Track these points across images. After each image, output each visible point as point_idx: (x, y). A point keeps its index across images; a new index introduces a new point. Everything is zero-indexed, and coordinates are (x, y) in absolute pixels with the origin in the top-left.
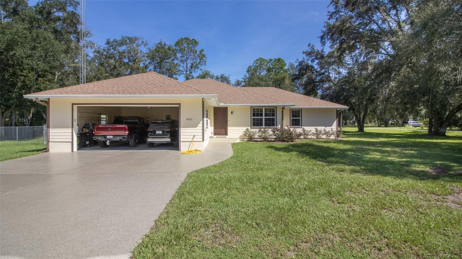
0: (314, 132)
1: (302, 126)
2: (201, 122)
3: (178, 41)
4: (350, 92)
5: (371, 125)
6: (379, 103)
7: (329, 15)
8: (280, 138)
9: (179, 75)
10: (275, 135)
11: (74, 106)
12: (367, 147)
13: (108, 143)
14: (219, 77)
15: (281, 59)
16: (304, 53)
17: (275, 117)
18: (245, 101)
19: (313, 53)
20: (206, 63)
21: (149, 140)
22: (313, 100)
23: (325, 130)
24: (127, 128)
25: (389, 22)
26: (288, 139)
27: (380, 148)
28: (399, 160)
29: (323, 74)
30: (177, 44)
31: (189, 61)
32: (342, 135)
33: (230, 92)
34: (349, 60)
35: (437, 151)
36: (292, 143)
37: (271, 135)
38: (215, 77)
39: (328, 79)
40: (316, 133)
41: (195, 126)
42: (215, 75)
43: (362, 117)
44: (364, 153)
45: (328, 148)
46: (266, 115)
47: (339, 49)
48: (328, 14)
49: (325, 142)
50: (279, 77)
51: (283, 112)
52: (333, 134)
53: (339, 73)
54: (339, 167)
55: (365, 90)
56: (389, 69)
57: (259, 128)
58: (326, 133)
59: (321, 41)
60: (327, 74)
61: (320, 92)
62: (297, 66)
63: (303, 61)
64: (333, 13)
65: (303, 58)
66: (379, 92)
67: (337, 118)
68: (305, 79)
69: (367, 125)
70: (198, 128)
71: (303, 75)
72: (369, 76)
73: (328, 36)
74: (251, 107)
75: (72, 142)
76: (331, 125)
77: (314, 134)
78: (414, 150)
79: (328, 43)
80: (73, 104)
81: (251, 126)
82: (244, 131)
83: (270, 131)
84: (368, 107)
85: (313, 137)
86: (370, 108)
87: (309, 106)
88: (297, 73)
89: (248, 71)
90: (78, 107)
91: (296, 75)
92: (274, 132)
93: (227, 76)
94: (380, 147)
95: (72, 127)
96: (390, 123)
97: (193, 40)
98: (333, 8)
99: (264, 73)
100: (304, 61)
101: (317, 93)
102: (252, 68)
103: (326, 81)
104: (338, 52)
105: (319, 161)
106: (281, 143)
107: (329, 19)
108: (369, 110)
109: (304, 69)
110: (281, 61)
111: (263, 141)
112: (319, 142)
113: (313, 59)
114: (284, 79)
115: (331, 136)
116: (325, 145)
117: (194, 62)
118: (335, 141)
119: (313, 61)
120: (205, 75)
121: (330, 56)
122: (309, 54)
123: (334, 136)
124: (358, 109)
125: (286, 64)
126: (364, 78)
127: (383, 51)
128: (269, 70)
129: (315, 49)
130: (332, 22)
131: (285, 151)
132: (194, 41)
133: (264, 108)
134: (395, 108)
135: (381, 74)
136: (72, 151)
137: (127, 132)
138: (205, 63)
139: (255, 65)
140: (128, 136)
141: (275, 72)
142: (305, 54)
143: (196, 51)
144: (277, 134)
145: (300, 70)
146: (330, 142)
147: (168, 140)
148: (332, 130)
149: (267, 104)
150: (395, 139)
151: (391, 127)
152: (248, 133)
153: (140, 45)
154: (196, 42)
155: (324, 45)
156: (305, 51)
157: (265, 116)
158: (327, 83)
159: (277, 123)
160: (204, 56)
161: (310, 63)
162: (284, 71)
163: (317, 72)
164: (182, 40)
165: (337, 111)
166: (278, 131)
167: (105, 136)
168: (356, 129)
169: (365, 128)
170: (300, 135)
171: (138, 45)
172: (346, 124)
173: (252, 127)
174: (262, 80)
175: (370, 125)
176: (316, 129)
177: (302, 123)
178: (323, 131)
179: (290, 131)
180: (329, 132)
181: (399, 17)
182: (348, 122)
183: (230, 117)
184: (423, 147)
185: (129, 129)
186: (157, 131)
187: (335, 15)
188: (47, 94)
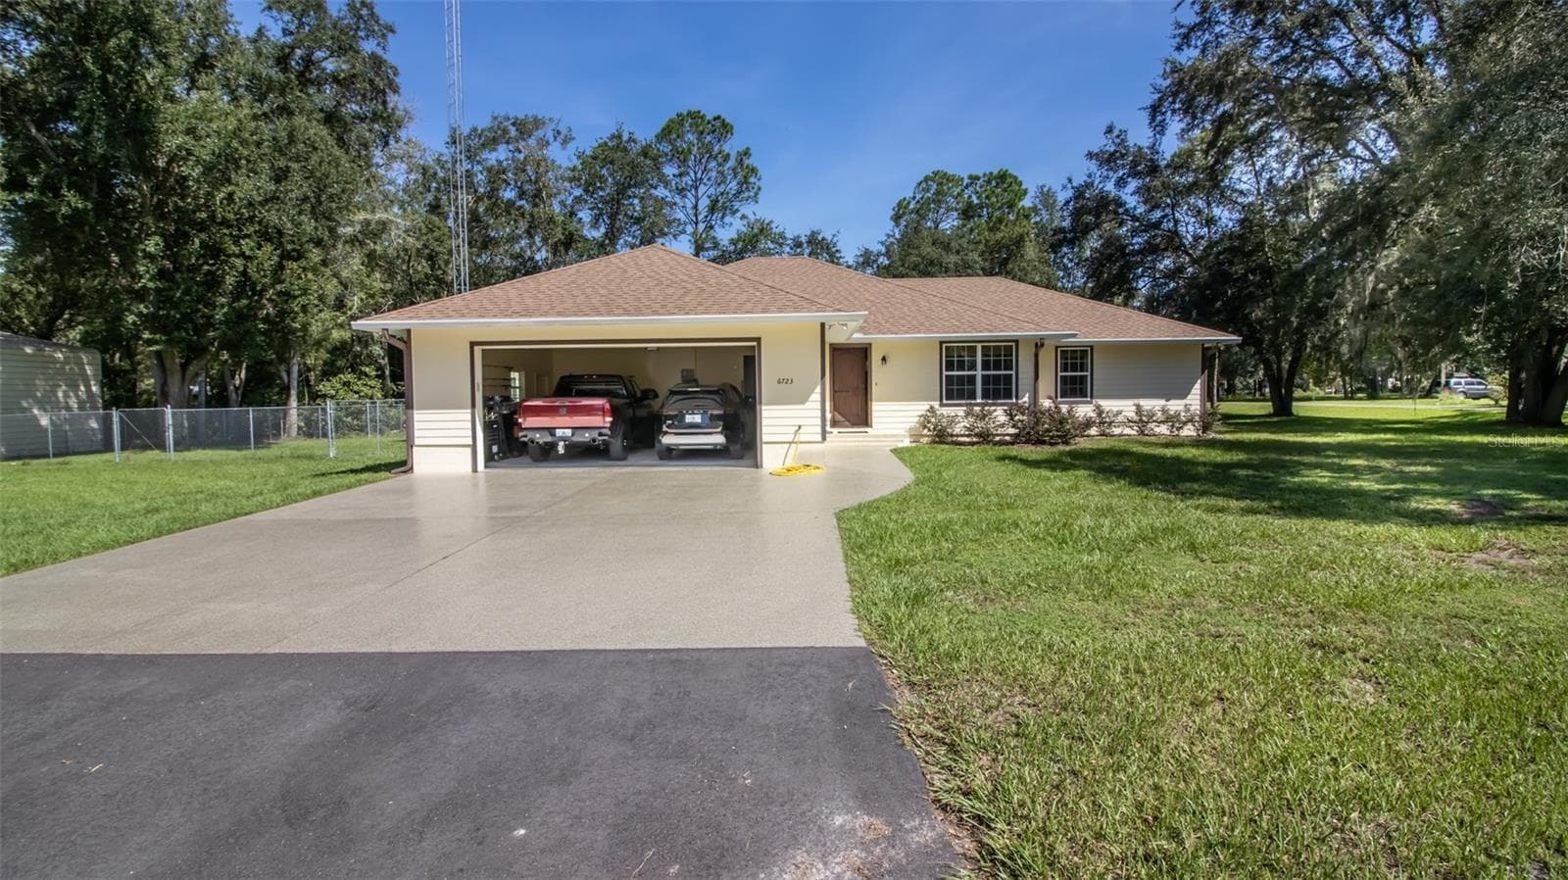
0: (1132, 415)
1: (1092, 397)
2: (818, 389)
3: (668, 126)
4: (1248, 287)
5: (1322, 394)
6: (1342, 322)
7: (1179, 35)
8: (1028, 433)
9: (675, 236)
10: (1014, 426)
11: (476, 348)
12: (1295, 458)
13: (561, 450)
14: (803, 239)
15: (1010, 176)
16: (1090, 155)
17: (1013, 372)
18: (922, 324)
19: (1123, 156)
20: (761, 196)
21: (667, 440)
22: (1128, 317)
23: (1164, 411)
24: (607, 406)
25: (1378, 58)
26: (1052, 437)
27: (1336, 460)
28: (1381, 487)
29: (1157, 225)
30: (666, 133)
31: (702, 189)
32: (1218, 426)
33: (872, 299)
34: (1244, 179)
35: (1508, 466)
36: (1068, 448)
37: (1002, 426)
38: (789, 242)
39: (1174, 241)
40: (1136, 418)
41: (802, 400)
42: (789, 235)
43: (1285, 366)
44: (1282, 471)
45: (1177, 459)
46: (986, 366)
47: (1211, 144)
48: (1177, 32)
49: (1167, 445)
50: (1003, 238)
51: (1036, 356)
52: (1191, 420)
53: (1210, 222)
54: (1213, 502)
55: (1297, 279)
56: (1375, 213)
57: (967, 405)
58: (1170, 419)
59: (1153, 119)
60: (1168, 225)
61: (1143, 286)
62: (1067, 203)
63: (1088, 185)
64: (1194, 27)
65: (1090, 176)
66: (1342, 286)
67: (1203, 372)
68: (1093, 243)
69: (1308, 393)
70: (807, 405)
71: (1087, 230)
72: (1313, 230)
73: (1174, 102)
74: (941, 343)
75: (474, 447)
76: (1183, 395)
77: (1130, 421)
78: (1432, 465)
79: (1175, 125)
80: (473, 344)
81: (941, 400)
82: (921, 413)
83: (1000, 414)
84: (1305, 335)
85: (1128, 431)
86: (1314, 338)
87: (1117, 336)
88: (1066, 224)
89: (897, 218)
90: (483, 350)
91: (1062, 230)
92: (1011, 416)
93: (829, 238)
94: (1334, 457)
95: (473, 406)
96: (1390, 385)
97: (715, 119)
98: (1192, 11)
99: (949, 223)
100: (1092, 184)
101: (1136, 289)
102: (912, 206)
103: (1166, 249)
104: (1206, 153)
105: (1157, 489)
106: (1033, 448)
107: (1179, 48)
108: (1309, 344)
109: (1091, 209)
110: (1009, 180)
111: (978, 443)
112: (1145, 444)
113: (1121, 178)
114: (1019, 241)
115: (1186, 427)
116: (1169, 452)
117: (722, 194)
118: (1197, 443)
119: (1121, 183)
120: (756, 235)
121: (1181, 163)
122: (1108, 161)
123: (1192, 428)
124: (1272, 342)
125: (1025, 192)
126: (1294, 239)
127: (1360, 151)
128: (968, 213)
129: (1131, 143)
130: (1188, 56)
131: (1053, 469)
132: (718, 124)
133: (979, 346)
134: (1400, 337)
135: (1349, 227)
136: (475, 470)
137: (609, 419)
138: (756, 194)
139: (918, 196)
140: (610, 428)
141: (989, 218)
142: (1094, 161)
143: (728, 155)
144: (1020, 420)
145: (1077, 214)
146: (1181, 445)
147: (719, 439)
148: (1187, 410)
149: (991, 331)
150: (1389, 436)
151: (1388, 398)
152: (933, 420)
153: (547, 142)
154: (724, 125)
155: (1162, 133)
156: (1096, 150)
157: (983, 369)
158: (1169, 254)
159: (1020, 388)
160: (753, 170)
161: (1110, 187)
162: (1018, 213)
163: (1135, 219)
164: (680, 119)
165: (1205, 350)
166: (1023, 414)
167: (551, 431)
168: (1264, 408)
169: (1294, 404)
170: (1088, 424)
171: (544, 143)
172: (1231, 389)
173: (945, 402)
174: (947, 247)
175: (1317, 391)
176: (1138, 406)
177: (1095, 388)
178: (1159, 414)
179: (1059, 412)
180: (1177, 415)
181: (1416, 38)
182: (1238, 382)
183: (878, 373)
184: (1470, 456)
185: (614, 411)
186: (687, 416)
187: (1199, 33)
188: (411, 318)
